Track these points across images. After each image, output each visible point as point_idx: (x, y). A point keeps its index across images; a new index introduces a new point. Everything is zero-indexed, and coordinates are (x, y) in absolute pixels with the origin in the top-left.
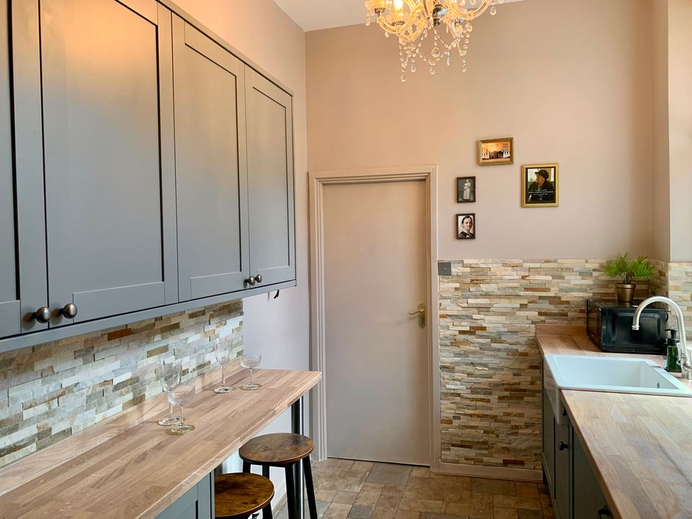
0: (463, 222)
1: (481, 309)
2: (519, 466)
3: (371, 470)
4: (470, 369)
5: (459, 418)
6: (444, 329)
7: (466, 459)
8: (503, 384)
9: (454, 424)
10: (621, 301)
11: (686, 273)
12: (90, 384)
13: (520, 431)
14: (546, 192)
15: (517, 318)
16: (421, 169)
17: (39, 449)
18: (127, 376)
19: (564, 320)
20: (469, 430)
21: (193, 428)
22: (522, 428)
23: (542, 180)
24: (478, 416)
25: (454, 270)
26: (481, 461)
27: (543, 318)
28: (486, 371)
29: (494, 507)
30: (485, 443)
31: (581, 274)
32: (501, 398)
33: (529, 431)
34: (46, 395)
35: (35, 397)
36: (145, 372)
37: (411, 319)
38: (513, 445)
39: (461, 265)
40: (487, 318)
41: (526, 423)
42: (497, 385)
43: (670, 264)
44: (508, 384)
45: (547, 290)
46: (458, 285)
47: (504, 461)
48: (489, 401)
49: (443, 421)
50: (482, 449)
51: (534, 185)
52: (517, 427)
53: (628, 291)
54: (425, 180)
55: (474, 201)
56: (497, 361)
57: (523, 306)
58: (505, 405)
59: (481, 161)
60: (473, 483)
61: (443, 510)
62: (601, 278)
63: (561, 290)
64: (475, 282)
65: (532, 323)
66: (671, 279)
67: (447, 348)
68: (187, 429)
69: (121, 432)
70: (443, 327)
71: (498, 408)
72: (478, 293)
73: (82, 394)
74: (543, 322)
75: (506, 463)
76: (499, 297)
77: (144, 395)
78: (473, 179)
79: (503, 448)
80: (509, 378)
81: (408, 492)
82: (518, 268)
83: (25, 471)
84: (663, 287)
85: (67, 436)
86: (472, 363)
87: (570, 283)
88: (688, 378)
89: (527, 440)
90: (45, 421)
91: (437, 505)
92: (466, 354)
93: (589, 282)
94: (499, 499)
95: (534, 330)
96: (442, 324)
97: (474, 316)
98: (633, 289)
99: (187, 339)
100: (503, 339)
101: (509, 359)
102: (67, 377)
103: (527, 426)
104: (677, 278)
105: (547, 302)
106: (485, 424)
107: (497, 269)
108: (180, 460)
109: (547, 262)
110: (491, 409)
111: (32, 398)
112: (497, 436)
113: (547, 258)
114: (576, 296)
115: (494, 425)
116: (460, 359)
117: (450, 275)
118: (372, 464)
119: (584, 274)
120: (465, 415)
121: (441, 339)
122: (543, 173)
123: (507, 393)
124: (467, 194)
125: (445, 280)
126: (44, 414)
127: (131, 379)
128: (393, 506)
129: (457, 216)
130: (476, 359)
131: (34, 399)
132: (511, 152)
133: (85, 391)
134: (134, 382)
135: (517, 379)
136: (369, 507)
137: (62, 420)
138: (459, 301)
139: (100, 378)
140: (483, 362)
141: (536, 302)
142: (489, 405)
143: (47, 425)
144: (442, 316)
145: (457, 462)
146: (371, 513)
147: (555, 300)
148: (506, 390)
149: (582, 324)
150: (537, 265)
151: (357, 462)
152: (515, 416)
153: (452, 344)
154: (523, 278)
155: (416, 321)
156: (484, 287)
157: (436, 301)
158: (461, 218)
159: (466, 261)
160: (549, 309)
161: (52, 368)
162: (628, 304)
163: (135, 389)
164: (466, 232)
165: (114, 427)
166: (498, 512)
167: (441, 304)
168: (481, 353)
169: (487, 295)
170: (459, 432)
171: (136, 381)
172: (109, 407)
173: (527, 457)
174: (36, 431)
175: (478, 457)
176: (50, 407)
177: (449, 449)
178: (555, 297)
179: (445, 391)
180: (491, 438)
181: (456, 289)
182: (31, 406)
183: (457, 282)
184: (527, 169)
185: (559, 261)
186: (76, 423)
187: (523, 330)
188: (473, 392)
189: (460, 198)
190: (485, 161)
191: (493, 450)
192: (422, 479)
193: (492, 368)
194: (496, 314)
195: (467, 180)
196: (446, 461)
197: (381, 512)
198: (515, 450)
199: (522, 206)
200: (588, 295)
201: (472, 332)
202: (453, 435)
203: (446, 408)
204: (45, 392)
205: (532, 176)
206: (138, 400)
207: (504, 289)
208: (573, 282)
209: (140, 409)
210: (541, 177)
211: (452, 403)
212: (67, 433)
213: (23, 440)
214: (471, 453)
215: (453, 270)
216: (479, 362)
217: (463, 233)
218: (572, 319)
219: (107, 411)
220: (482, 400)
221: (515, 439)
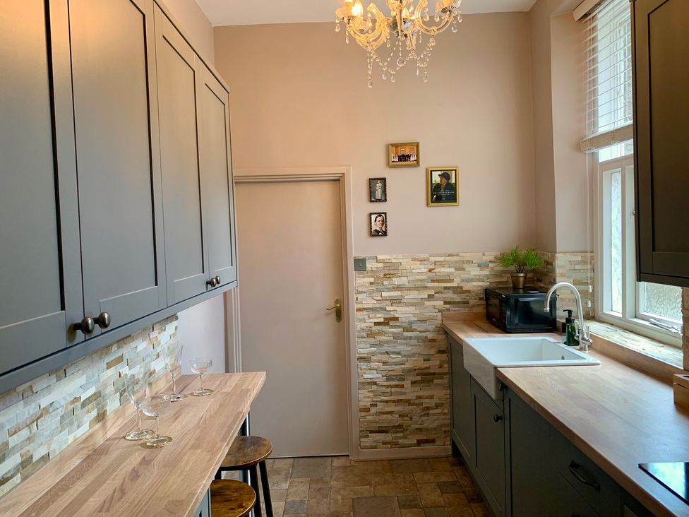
0: (376, 221)
1: (393, 301)
2: (431, 444)
3: (293, 467)
4: (385, 358)
5: (376, 405)
6: (360, 322)
7: (384, 443)
8: (415, 370)
9: (371, 412)
10: (515, 288)
11: (570, 262)
12: (63, 403)
13: (431, 412)
14: (448, 192)
15: (425, 308)
16: (336, 170)
17: (23, 480)
18: (92, 391)
19: (466, 307)
20: (385, 416)
21: (170, 439)
22: (432, 409)
23: (444, 181)
24: (394, 402)
25: (369, 266)
26: (397, 444)
27: (448, 306)
28: (399, 358)
29: (416, 484)
30: (400, 426)
31: (479, 265)
32: (413, 383)
33: (439, 411)
34: (27, 418)
35: (19, 421)
36: (105, 385)
37: (328, 314)
38: (426, 425)
39: (375, 260)
40: (398, 309)
41: (436, 404)
42: (410, 371)
43: (557, 255)
44: (420, 369)
45: (451, 281)
46: (372, 280)
47: (418, 441)
48: (402, 386)
49: (361, 410)
50: (397, 432)
51: (438, 186)
52: (428, 408)
53: (522, 279)
54: (339, 180)
55: (385, 200)
56: (409, 348)
57: (430, 297)
58: (417, 389)
59: (391, 163)
60: (391, 466)
61: (372, 494)
62: (496, 269)
63: (463, 281)
64: (388, 276)
65: (439, 312)
66: (559, 268)
67: (364, 339)
68: (163, 441)
69: (90, 452)
70: (360, 320)
71: (410, 392)
72: (391, 287)
73: (57, 415)
74: (448, 310)
75: (419, 442)
76: (409, 289)
77: (106, 410)
78: (384, 180)
79: (416, 429)
80: (421, 364)
81: (335, 482)
82: (425, 262)
83: (14, 505)
84: (551, 274)
85: (46, 463)
86: (387, 352)
87: (470, 274)
88: (585, 350)
89: (437, 420)
90: (27, 448)
91: (366, 490)
92: (381, 344)
93: (486, 272)
94: (418, 476)
95: (440, 318)
96: (359, 317)
97: (388, 308)
98: (525, 277)
99: (136, 347)
100: (413, 327)
101: (420, 345)
102: (44, 396)
103: (437, 406)
104: (562, 267)
105: (451, 292)
106: (399, 408)
107: (406, 263)
108: (179, 472)
109: (450, 255)
110: (404, 393)
111: (16, 423)
112: (411, 418)
113: (449, 253)
114: (477, 286)
115: (408, 408)
116: (375, 349)
117: (365, 270)
118: (292, 460)
119: (482, 266)
120: (381, 401)
121: (358, 331)
122: (446, 176)
123: (419, 378)
124: (379, 195)
125: (361, 276)
126: (26, 440)
127: (95, 394)
128: (325, 496)
129: (371, 214)
130: (390, 348)
131: (17, 424)
132: (418, 156)
133: (59, 410)
134: (97, 396)
135: (427, 364)
136: (302, 502)
137: (41, 444)
138: (374, 294)
139: (71, 395)
140: (396, 350)
141: (441, 293)
142: (403, 390)
143: (29, 451)
144: (359, 310)
145: (375, 447)
146: (305, 506)
147: (458, 290)
148: (418, 375)
149: (481, 310)
150: (441, 259)
151: (276, 460)
152: (427, 398)
153: (368, 336)
154: (430, 270)
155: (334, 315)
156: (396, 281)
157: (353, 295)
158: (374, 217)
159: (380, 257)
160: (453, 298)
161: (31, 387)
162: (521, 290)
163: (98, 404)
164: (378, 229)
165: (84, 448)
166: (421, 488)
167: (357, 299)
168: (394, 342)
169: (398, 288)
170: (377, 418)
171: (99, 395)
172: (79, 427)
173: (437, 435)
174: (19, 460)
175: (394, 441)
176: (31, 432)
177: (368, 436)
178: (458, 287)
179: (363, 381)
180: (406, 421)
181: (371, 283)
182: (15, 432)
183: (372, 277)
184: (431, 171)
185: (460, 255)
186: (53, 447)
187: (432, 318)
188: (388, 380)
189: (372, 198)
190: (394, 163)
191: (407, 432)
192: (345, 468)
193: (405, 356)
194: (407, 305)
195: (379, 181)
196: (365, 448)
197: (315, 504)
198: (427, 429)
199: (427, 205)
200: (485, 284)
201: (386, 322)
202: (371, 422)
203: (364, 397)
204: (27, 416)
205: (436, 178)
206: (101, 417)
207: (414, 281)
208: (473, 273)
209: (104, 426)
210: (444, 179)
211: (369, 392)
212: (46, 458)
213: (9, 471)
214: (388, 437)
215: (367, 265)
216: (393, 350)
217: (376, 230)
218: (473, 306)
219: (77, 431)
220: (396, 386)
221: (427, 420)
